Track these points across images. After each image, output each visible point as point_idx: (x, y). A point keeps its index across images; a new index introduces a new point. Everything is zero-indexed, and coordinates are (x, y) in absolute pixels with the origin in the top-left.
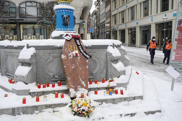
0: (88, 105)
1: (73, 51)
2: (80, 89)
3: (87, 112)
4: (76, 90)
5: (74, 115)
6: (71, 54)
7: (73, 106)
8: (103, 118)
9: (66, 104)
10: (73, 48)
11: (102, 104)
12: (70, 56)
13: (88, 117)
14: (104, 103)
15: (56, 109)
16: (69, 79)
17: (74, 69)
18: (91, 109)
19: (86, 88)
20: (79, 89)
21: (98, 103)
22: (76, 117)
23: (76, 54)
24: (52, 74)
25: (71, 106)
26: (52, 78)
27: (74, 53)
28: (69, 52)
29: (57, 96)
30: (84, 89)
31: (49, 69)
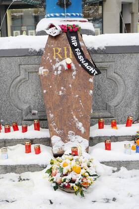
0: (83, 171)
1: (61, 60)
2: (73, 138)
3: (79, 185)
4: (65, 139)
5: (55, 188)
6: (57, 65)
7: (54, 172)
8: (114, 199)
9: (44, 167)
10: (62, 54)
11: (119, 170)
12: (57, 69)
13: (82, 194)
14: (123, 169)
15: (24, 175)
16: (52, 116)
17: (62, 97)
18: (89, 180)
19: (85, 136)
20: (70, 137)
21: (110, 168)
22: (59, 193)
23: (69, 66)
24: (25, 107)
25: (50, 171)
26: (27, 114)
27: (64, 63)
28: (54, 62)
29: (28, 150)
30: (80, 138)
31: (20, 96)
